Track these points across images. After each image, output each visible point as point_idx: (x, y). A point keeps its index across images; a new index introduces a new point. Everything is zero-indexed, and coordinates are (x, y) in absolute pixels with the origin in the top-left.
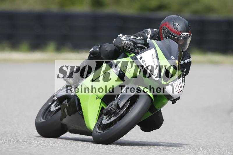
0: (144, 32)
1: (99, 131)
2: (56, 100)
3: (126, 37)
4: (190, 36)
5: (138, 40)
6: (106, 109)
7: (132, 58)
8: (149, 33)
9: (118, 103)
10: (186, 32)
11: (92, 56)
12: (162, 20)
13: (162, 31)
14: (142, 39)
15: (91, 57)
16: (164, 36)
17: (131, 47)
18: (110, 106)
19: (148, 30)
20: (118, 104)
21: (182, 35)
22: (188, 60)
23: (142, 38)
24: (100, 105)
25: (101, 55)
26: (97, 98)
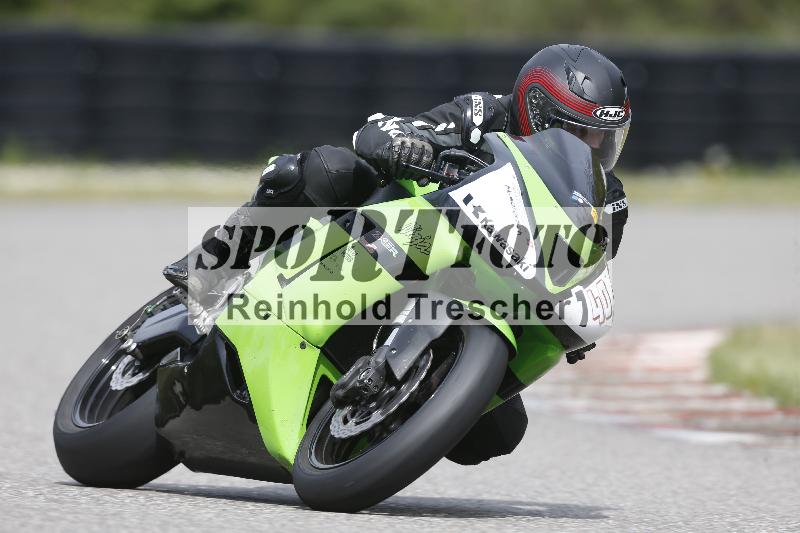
0: (457, 105)
1: (322, 466)
2: (132, 353)
3: (397, 123)
4: (625, 119)
5: (438, 133)
6: (343, 386)
7: (429, 198)
8: (477, 107)
9: (386, 362)
10: (613, 104)
11: (270, 191)
12: (525, 62)
13: (524, 99)
14: (455, 131)
15: (269, 197)
16: (535, 117)
17: (425, 158)
18: (357, 372)
19: (474, 97)
20: (387, 365)
21: (601, 115)
22: (617, 204)
23: (452, 125)
24: (316, 369)
25: (307, 187)
26: (303, 346)
